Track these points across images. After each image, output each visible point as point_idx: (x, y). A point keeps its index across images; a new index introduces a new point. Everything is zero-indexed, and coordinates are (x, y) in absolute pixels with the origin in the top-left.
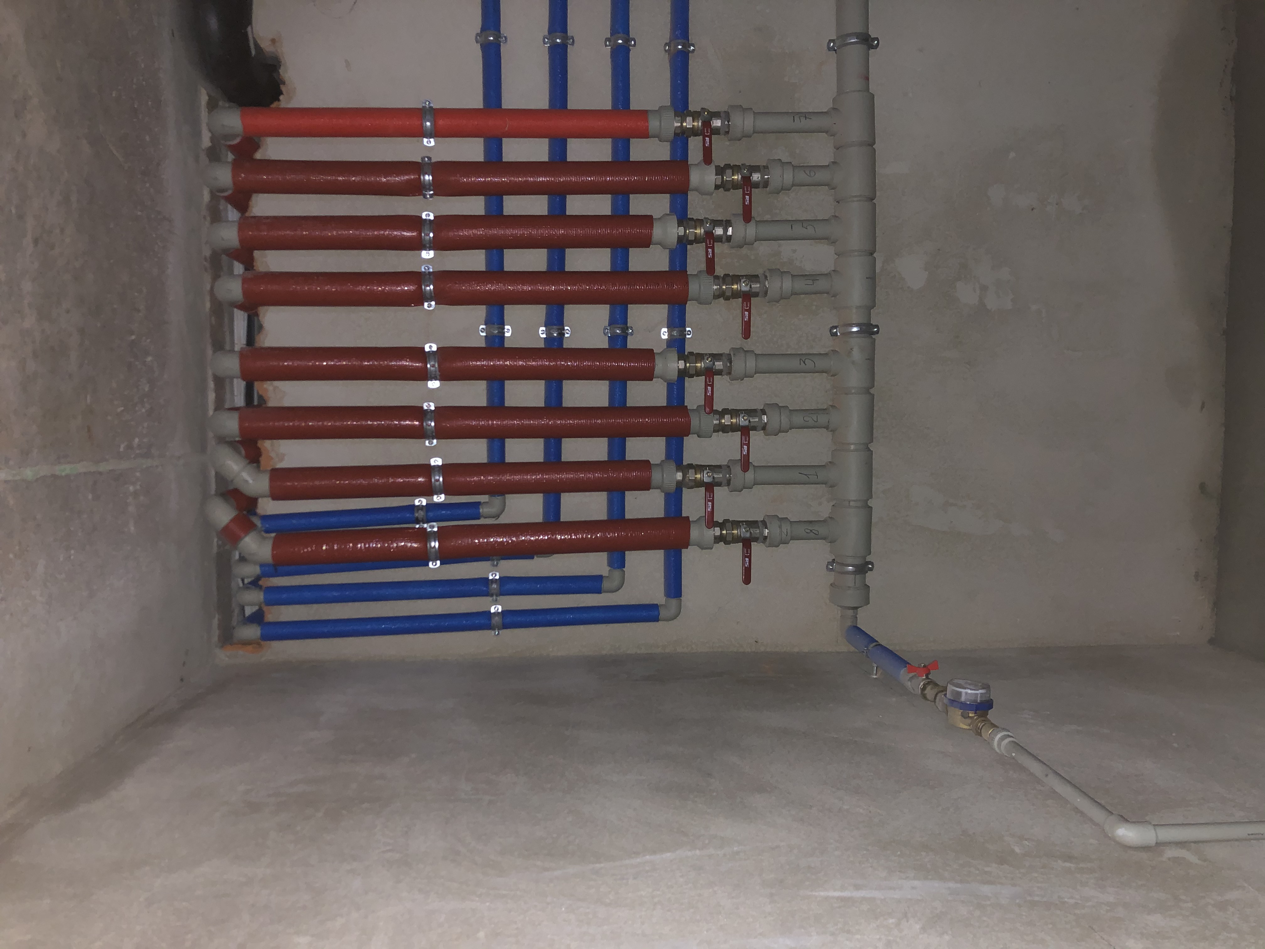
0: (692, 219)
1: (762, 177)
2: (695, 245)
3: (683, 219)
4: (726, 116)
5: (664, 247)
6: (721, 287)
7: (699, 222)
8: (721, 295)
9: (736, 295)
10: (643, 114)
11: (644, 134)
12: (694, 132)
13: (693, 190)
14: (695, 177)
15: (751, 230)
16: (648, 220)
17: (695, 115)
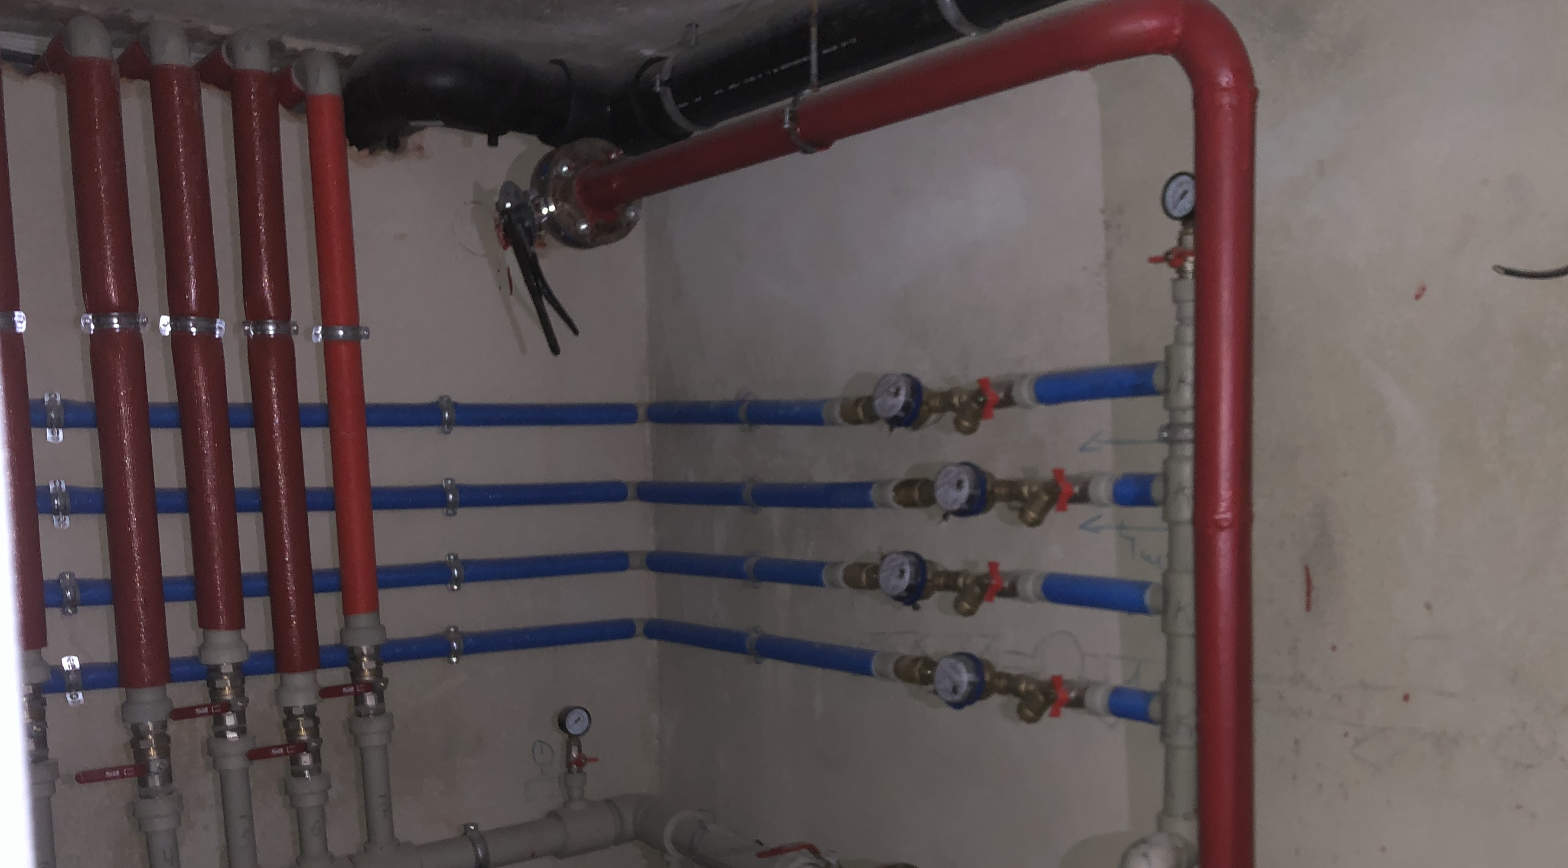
0: (243, 682)
1: (307, 768)
2: (207, 690)
3: (242, 671)
4: (380, 711)
5: (202, 648)
6: (150, 733)
7: (239, 691)
8: (138, 735)
9: (140, 755)
10: (373, 606)
11: (348, 609)
12: (356, 673)
13: (281, 679)
14: (299, 680)
15: (235, 763)
16: (238, 622)
17: (377, 673)
